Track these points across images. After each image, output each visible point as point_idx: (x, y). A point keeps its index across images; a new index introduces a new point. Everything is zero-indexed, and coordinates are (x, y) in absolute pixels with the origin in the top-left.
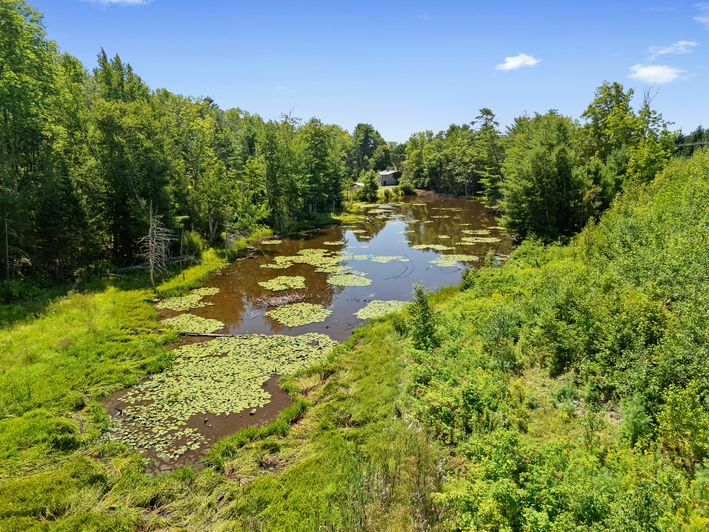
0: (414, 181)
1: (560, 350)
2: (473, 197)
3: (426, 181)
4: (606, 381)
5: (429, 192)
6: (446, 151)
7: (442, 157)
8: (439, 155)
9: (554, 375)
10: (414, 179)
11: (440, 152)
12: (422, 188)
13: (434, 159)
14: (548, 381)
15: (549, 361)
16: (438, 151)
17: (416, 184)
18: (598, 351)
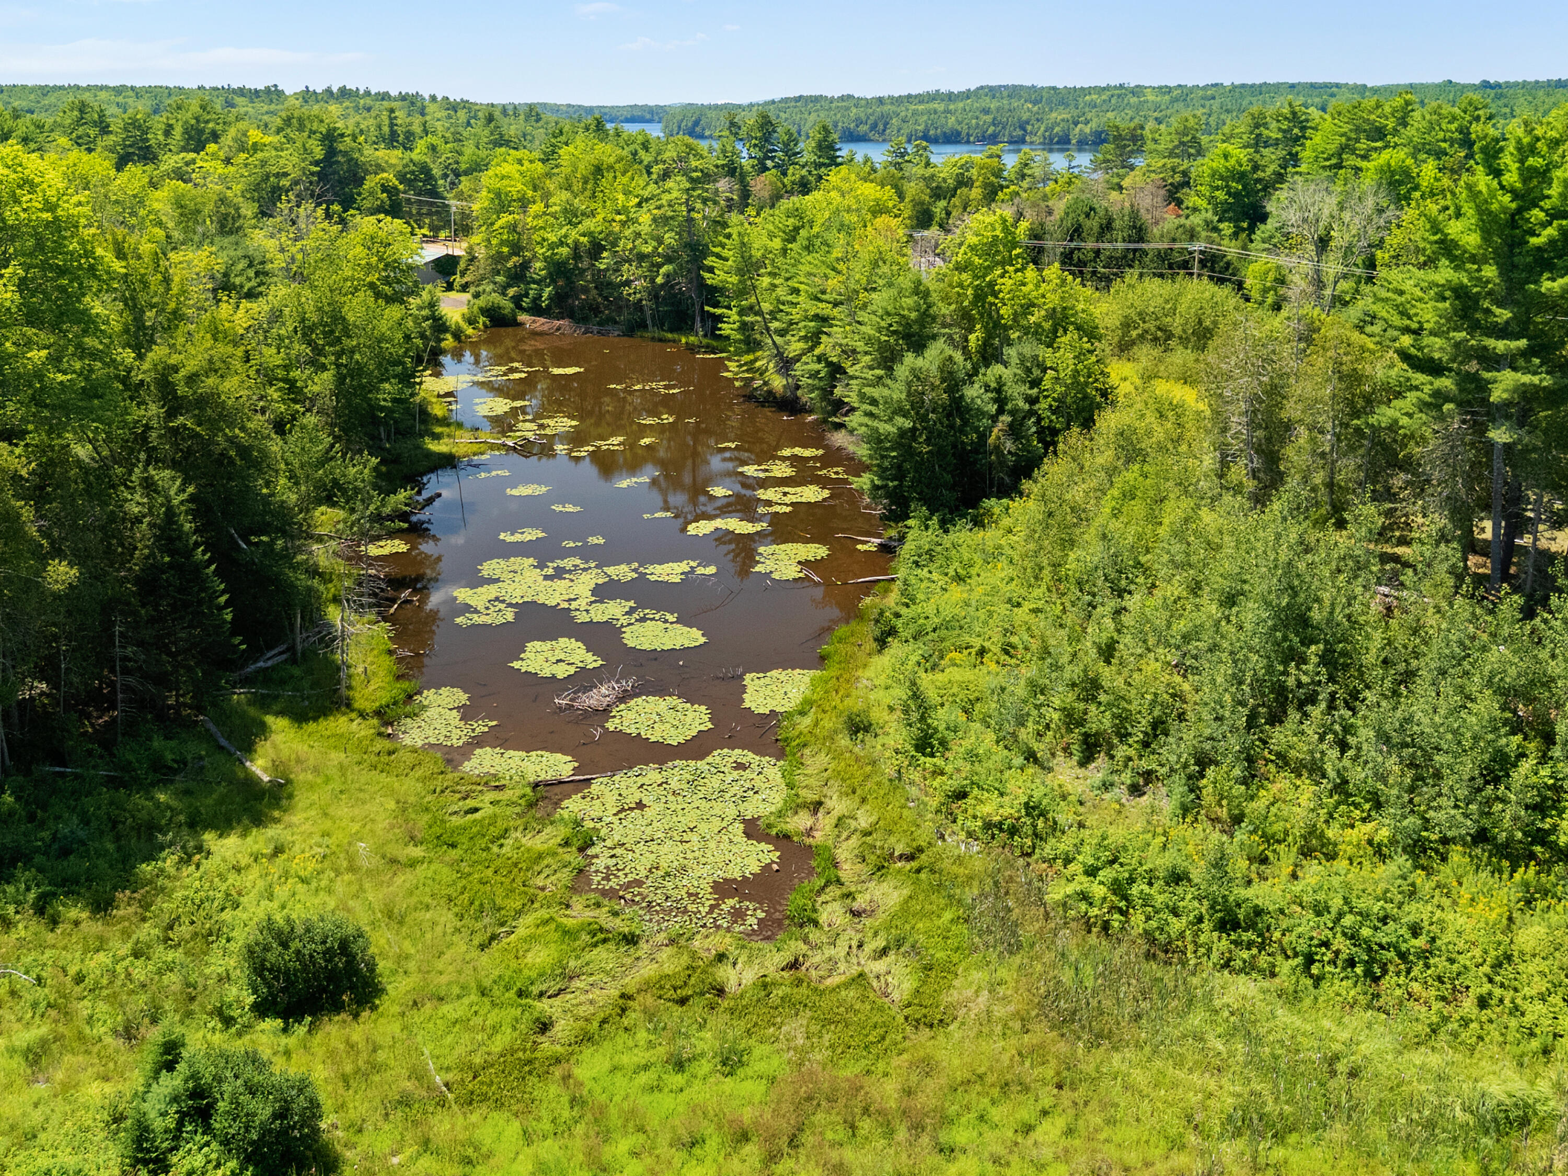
0: (511, 292)
1: (1086, 735)
2: (670, 336)
3: (545, 295)
4: (1144, 765)
5: (557, 323)
6: (589, 224)
7: (582, 239)
8: (574, 234)
9: (1083, 764)
10: (509, 286)
11: (575, 225)
12: (536, 310)
13: (561, 244)
14: (1081, 772)
15: (1075, 748)
16: (570, 223)
17: (517, 300)
18: (1130, 735)
